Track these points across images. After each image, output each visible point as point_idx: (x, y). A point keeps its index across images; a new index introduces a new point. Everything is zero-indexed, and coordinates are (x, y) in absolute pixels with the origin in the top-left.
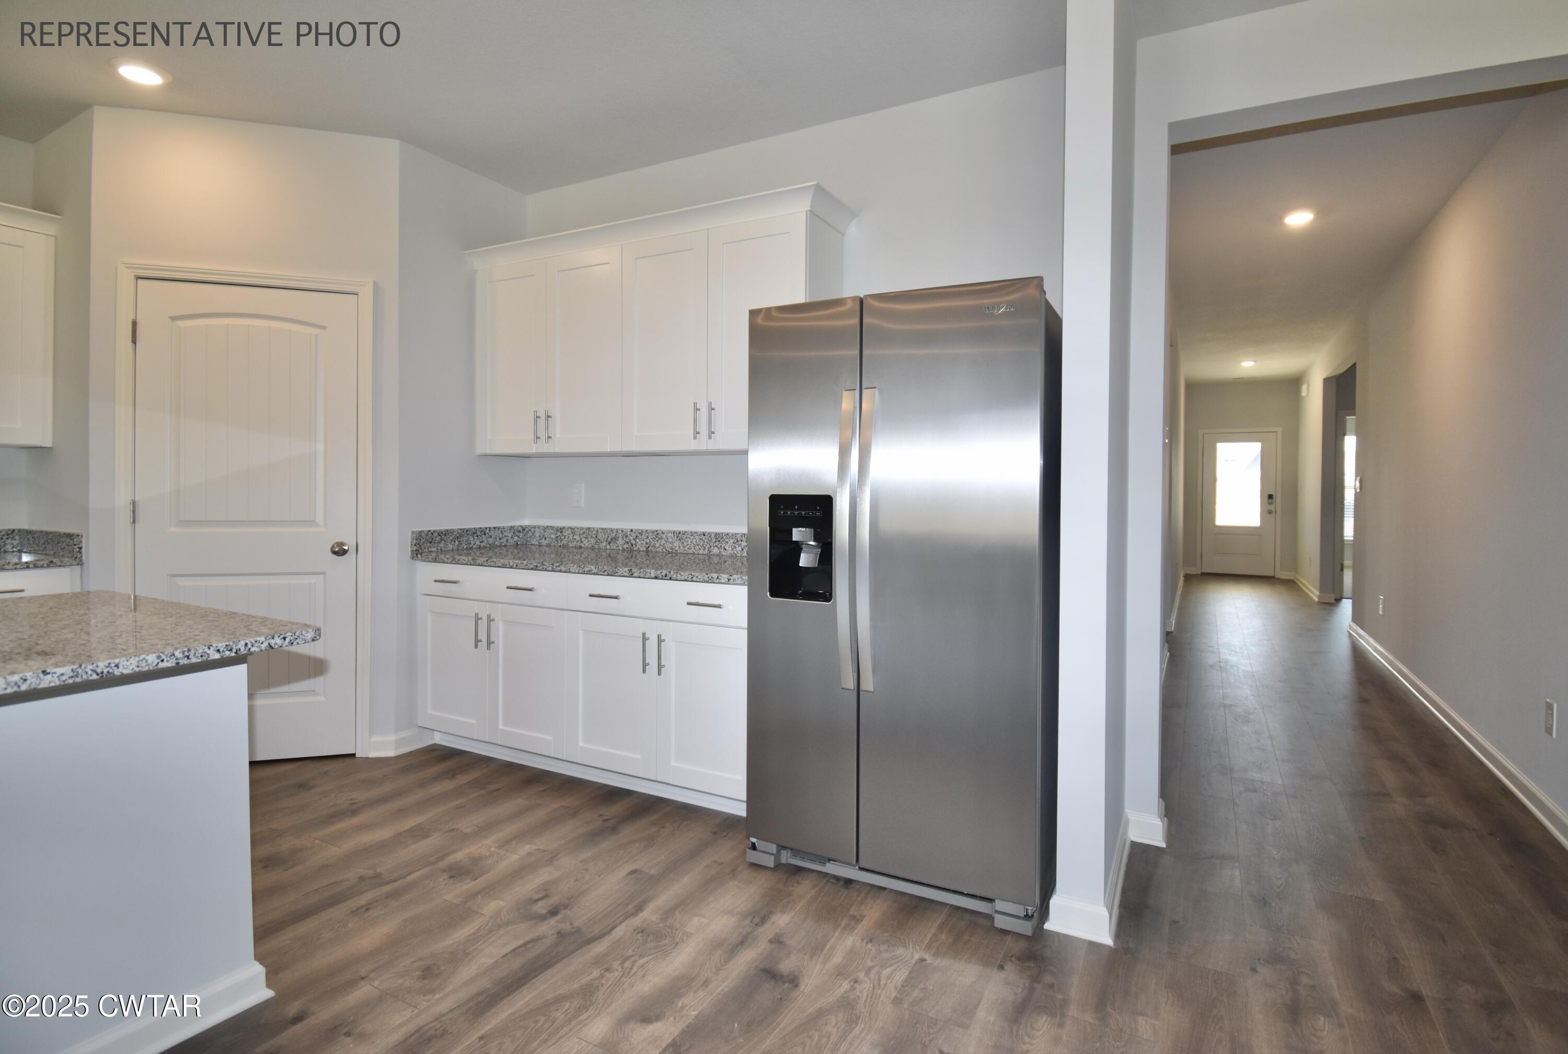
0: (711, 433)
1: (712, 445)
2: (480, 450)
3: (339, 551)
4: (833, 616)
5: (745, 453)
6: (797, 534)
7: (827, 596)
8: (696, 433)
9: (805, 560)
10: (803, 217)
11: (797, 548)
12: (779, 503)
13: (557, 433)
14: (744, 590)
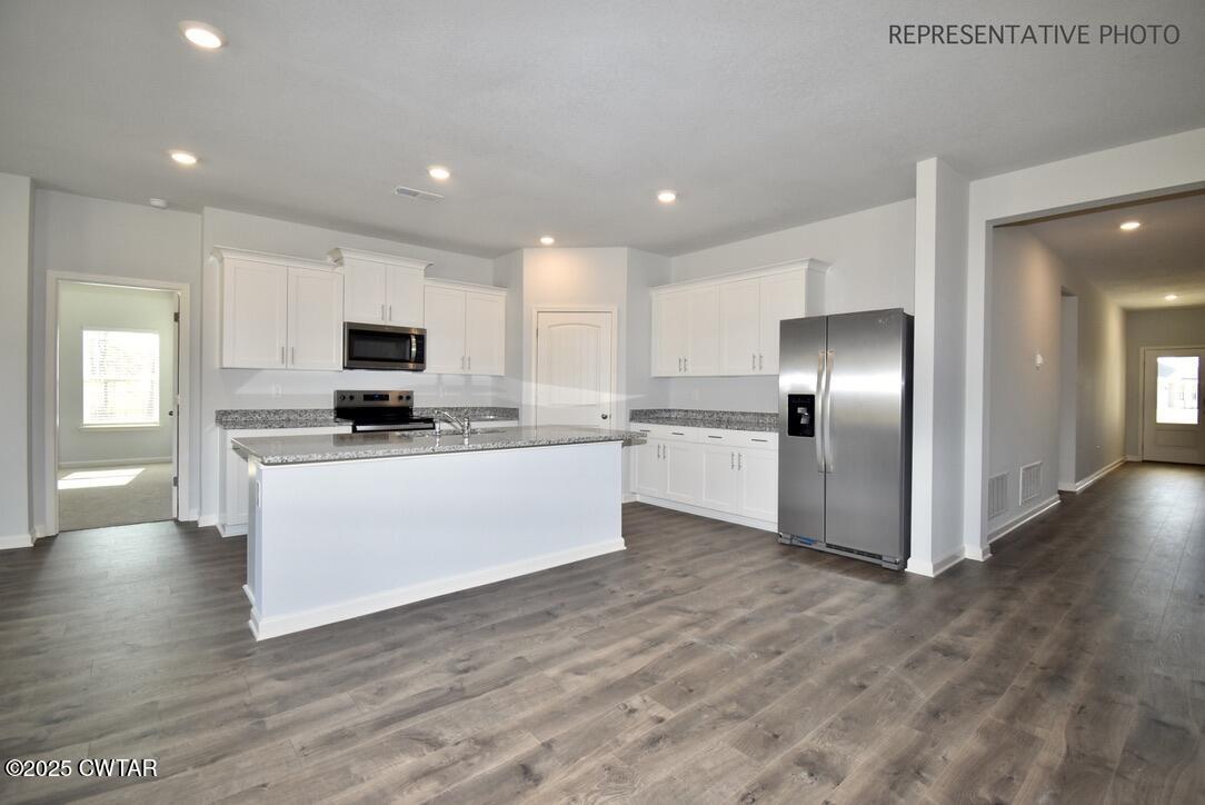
0: (761, 368)
1: (760, 373)
2: (654, 375)
3: (605, 417)
4: (814, 443)
5: (778, 376)
6: (800, 410)
7: (812, 434)
8: (754, 367)
9: (803, 421)
10: (804, 272)
11: (800, 416)
12: (792, 398)
13: (689, 367)
14: (777, 434)
